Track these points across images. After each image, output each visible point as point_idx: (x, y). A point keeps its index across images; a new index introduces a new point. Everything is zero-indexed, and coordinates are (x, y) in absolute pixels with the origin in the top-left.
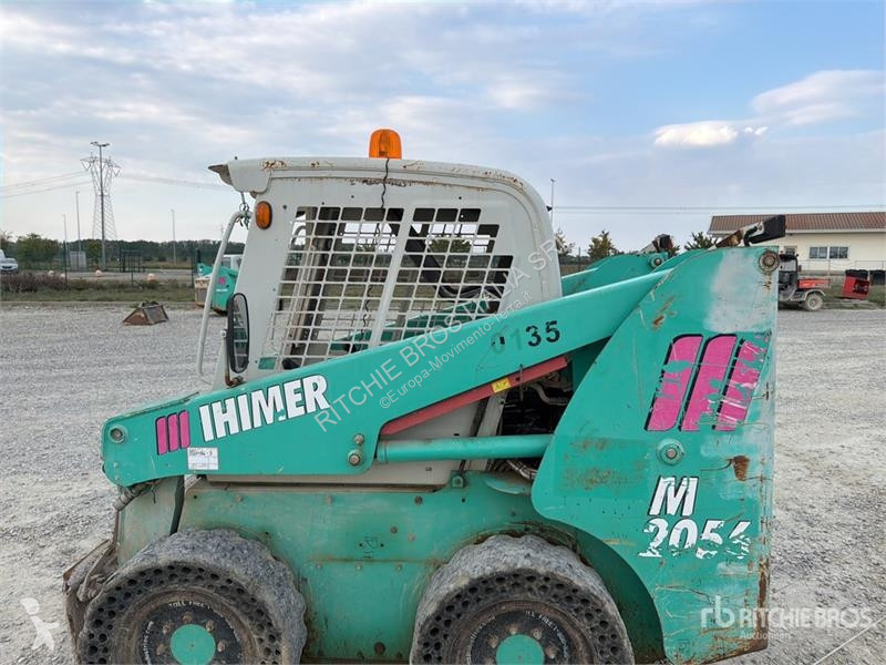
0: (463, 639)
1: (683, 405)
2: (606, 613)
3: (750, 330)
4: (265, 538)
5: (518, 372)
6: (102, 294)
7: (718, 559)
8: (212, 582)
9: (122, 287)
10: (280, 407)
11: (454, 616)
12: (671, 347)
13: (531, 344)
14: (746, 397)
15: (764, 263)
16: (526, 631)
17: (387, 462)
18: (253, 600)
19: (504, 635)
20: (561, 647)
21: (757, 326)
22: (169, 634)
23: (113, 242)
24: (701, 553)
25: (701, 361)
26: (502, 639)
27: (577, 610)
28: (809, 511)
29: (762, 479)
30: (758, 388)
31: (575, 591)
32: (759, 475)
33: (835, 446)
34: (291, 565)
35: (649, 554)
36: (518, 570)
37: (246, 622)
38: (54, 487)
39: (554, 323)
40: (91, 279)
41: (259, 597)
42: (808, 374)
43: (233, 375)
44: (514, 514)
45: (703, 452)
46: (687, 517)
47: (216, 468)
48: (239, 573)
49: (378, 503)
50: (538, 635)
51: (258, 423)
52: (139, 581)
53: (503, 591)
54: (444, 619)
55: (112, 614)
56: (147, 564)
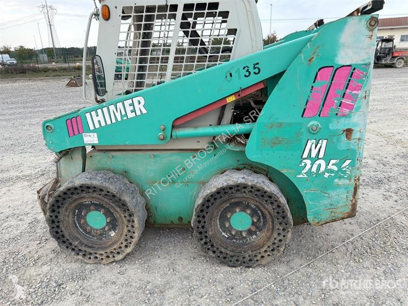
0: (215, 213)
1: (322, 103)
2: (280, 202)
3: (359, 62)
4: (125, 174)
5: (239, 91)
6: (56, 73)
7: (335, 177)
8: (100, 193)
9: (65, 69)
10: (123, 113)
11: (210, 204)
12: (317, 74)
13: (245, 76)
14: (354, 98)
15: (370, 24)
16: (243, 210)
17: (177, 139)
18: (120, 200)
19: (233, 212)
20: (260, 217)
21: (363, 60)
22: (85, 215)
23: (59, 49)
24: (327, 175)
25: (332, 80)
26: (232, 214)
27: (266, 201)
28: (384, 159)
29: (359, 139)
30: (361, 93)
31: (265, 192)
32: (358, 137)
33: (401, 131)
34: (138, 185)
35: (301, 176)
36: (239, 184)
37: (118, 209)
38: (39, 158)
39: (258, 64)
40: (50, 67)
41: (122, 198)
42: (393, 98)
43: (99, 98)
44: (238, 161)
45: (330, 127)
46: (320, 159)
47: (97, 142)
48: (113, 188)
49: (175, 157)
50: (249, 212)
51: (114, 121)
52: (68, 193)
53: (232, 193)
54: (206, 205)
55: (59, 207)
56: (70, 185)
